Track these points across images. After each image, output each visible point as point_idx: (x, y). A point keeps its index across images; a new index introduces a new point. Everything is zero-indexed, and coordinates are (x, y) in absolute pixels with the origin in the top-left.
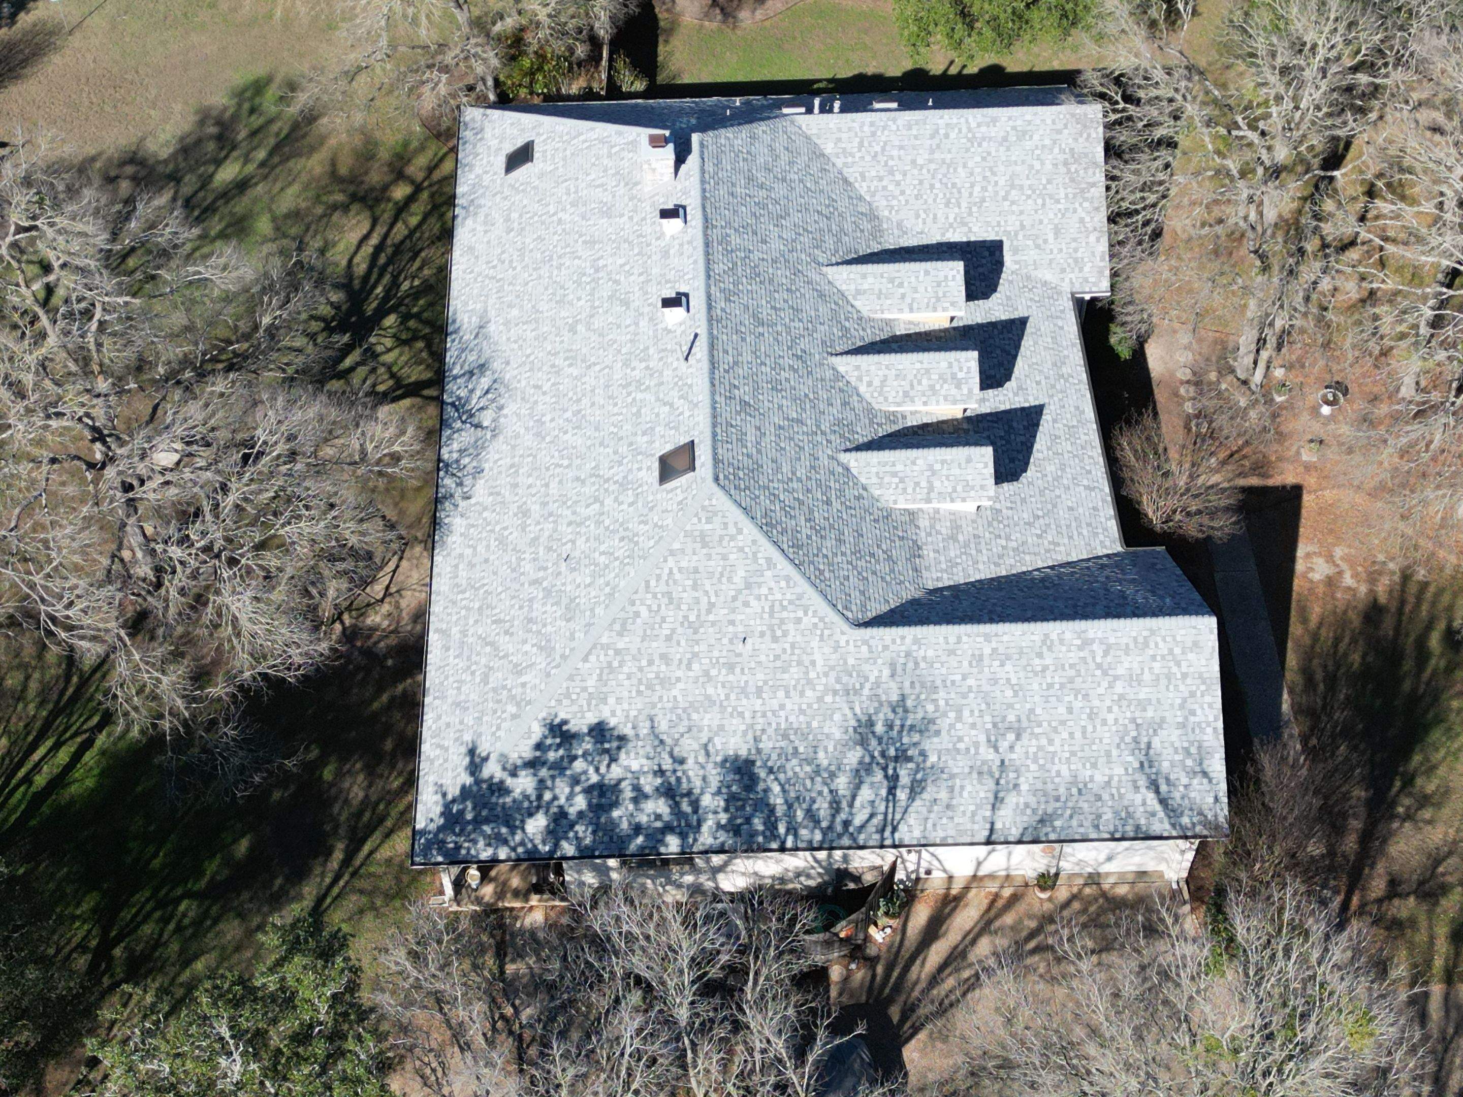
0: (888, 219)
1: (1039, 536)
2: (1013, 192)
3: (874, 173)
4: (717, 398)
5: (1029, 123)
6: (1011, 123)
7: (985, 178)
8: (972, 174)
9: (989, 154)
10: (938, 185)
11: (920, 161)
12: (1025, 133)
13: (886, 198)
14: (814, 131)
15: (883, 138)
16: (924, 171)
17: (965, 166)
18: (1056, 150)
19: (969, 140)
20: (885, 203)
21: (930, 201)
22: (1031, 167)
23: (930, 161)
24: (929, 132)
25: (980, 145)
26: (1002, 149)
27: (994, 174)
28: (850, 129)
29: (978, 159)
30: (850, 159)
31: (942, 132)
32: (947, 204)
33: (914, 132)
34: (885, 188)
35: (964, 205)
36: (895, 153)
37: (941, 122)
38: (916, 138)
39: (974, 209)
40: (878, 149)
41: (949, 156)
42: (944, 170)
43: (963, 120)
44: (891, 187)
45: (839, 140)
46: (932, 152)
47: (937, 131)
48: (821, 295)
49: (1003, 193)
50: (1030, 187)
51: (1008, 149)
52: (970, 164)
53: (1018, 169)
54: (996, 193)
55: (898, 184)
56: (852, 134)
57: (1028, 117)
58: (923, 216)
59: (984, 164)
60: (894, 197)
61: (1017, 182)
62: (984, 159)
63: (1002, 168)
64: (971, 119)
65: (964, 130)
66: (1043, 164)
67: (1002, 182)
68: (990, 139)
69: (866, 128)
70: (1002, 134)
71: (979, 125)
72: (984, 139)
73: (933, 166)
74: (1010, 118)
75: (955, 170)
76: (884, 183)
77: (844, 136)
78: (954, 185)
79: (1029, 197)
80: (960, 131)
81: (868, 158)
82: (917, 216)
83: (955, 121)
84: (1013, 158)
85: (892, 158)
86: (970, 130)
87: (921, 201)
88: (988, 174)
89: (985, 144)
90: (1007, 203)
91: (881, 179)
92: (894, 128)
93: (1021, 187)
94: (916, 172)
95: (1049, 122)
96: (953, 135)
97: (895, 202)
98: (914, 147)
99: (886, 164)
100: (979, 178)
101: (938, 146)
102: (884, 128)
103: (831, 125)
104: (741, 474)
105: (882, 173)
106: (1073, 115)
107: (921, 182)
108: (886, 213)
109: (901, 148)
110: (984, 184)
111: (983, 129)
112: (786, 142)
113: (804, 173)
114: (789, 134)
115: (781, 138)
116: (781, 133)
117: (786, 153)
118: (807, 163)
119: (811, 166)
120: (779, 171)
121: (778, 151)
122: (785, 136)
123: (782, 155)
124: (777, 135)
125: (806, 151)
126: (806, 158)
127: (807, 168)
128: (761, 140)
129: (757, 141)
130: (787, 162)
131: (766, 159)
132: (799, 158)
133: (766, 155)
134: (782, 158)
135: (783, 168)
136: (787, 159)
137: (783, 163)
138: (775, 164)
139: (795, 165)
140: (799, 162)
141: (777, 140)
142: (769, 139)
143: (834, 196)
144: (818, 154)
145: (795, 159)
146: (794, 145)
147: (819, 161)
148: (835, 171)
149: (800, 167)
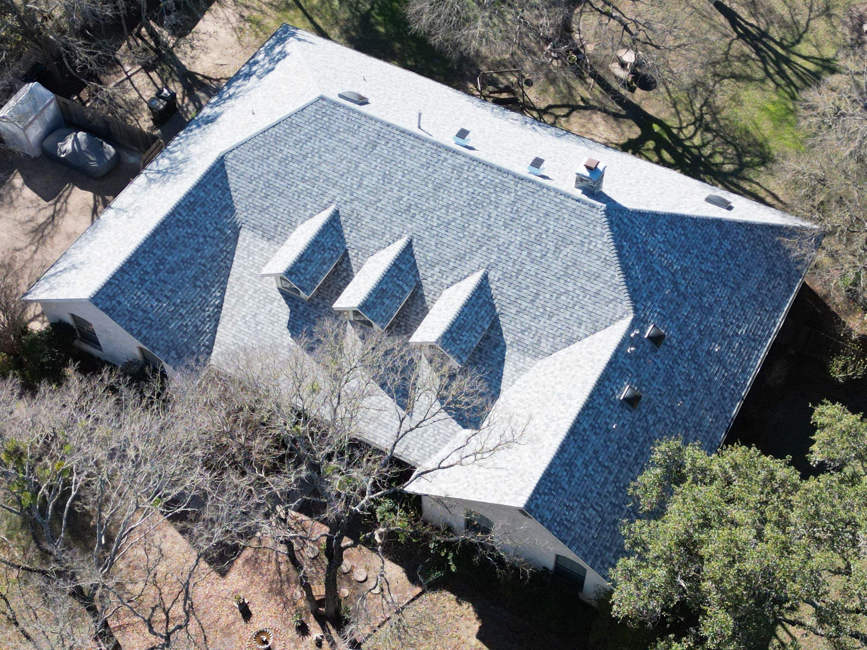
0: (534, 364)
1: (244, 317)
3: (567, 359)
4: (378, 124)
5: (540, 457)
6: (547, 445)
9: (536, 429)
10: (536, 396)
11: (558, 387)
12: (535, 453)
13: (548, 365)
14: (616, 327)
15: (586, 366)
16: (550, 389)
18: (511, 472)
19: (553, 417)
20: (545, 363)
21: (530, 390)
23: (554, 393)
24: (573, 394)
25: (545, 424)
26: (534, 437)
28: (604, 347)
29: (537, 422)
30: (585, 346)
31: (568, 402)
32: (520, 400)
33: (579, 385)
34: (555, 365)
35: (514, 410)
36: (573, 372)
37: (576, 402)
38: (574, 386)
39: (508, 416)
40: (581, 363)
41: (550, 405)
42: (543, 400)
43: (568, 415)
44: (552, 369)
45: (601, 341)
46: (559, 395)
47: (570, 399)
48: (461, 258)
52: (537, 417)
55: (552, 373)
56: (600, 348)
57: (544, 457)
58: (523, 385)
60: (545, 370)
62: (535, 425)
64: (566, 421)
65: (561, 415)
66: (508, 461)
68: (545, 431)
69: (599, 357)
70: (544, 439)
71: (558, 425)
72: (548, 427)
73: (550, 394)
74: (550, 445)
75: (539, 407)
76: (557, 365)
77: (602, 344)
78: (530, 405)
80: (562, 413)
81: (579, 356)
83: (571, 411)
85: (571, 370)
86: (559, 419)
87: (532, 385)
89: (544, 427)
91: (561, 363)
92: (589, 373)
94: (553, 383)
95: (533, 470)
96: (562, 408)
97: (542, 370)
98: (569, 384)
99: (568, 367)
101: (560, 398)
102: (592, 368)
103: (613, 337)
104: (326, 119)
105: (564, 364)
106: (527, 486)
107: (544, 386)
108: (538, 363)
109: (573, 376)
110: (519, 424)
111: (554, 427)
112: (605, 295)
113: (575, 299)
114: (613, 302)
115: (608, 292)
116: (614, 294)
117: (594, 290)
118: (586, 307)
119: (583, 311)
120: (575, 274)
121: (595, 282)
122: (611, 297)
123: (592, 285)
124: (612, 289)
125: (598, 313)
126: (591, 310)
127: (580, 305)
128: (604, 269)
129: (603, 264)
130: (584, 286)
131: (586, 266)
132: (590, 301)
133: (590, 268)
134: (588, 283)
135: (579, 280)
136: (588, 288)
137: (583, 281)
138: (582, 272)
139: (583, 294)
140: (586, 299)
141: (606, 286)
142: (606, 278)
143: (554, 319)
144: (596, 324)
145: (588, 296)
146: (603, 302)
147: (588, 321)
148: (581, 335)
149: (581, 298)
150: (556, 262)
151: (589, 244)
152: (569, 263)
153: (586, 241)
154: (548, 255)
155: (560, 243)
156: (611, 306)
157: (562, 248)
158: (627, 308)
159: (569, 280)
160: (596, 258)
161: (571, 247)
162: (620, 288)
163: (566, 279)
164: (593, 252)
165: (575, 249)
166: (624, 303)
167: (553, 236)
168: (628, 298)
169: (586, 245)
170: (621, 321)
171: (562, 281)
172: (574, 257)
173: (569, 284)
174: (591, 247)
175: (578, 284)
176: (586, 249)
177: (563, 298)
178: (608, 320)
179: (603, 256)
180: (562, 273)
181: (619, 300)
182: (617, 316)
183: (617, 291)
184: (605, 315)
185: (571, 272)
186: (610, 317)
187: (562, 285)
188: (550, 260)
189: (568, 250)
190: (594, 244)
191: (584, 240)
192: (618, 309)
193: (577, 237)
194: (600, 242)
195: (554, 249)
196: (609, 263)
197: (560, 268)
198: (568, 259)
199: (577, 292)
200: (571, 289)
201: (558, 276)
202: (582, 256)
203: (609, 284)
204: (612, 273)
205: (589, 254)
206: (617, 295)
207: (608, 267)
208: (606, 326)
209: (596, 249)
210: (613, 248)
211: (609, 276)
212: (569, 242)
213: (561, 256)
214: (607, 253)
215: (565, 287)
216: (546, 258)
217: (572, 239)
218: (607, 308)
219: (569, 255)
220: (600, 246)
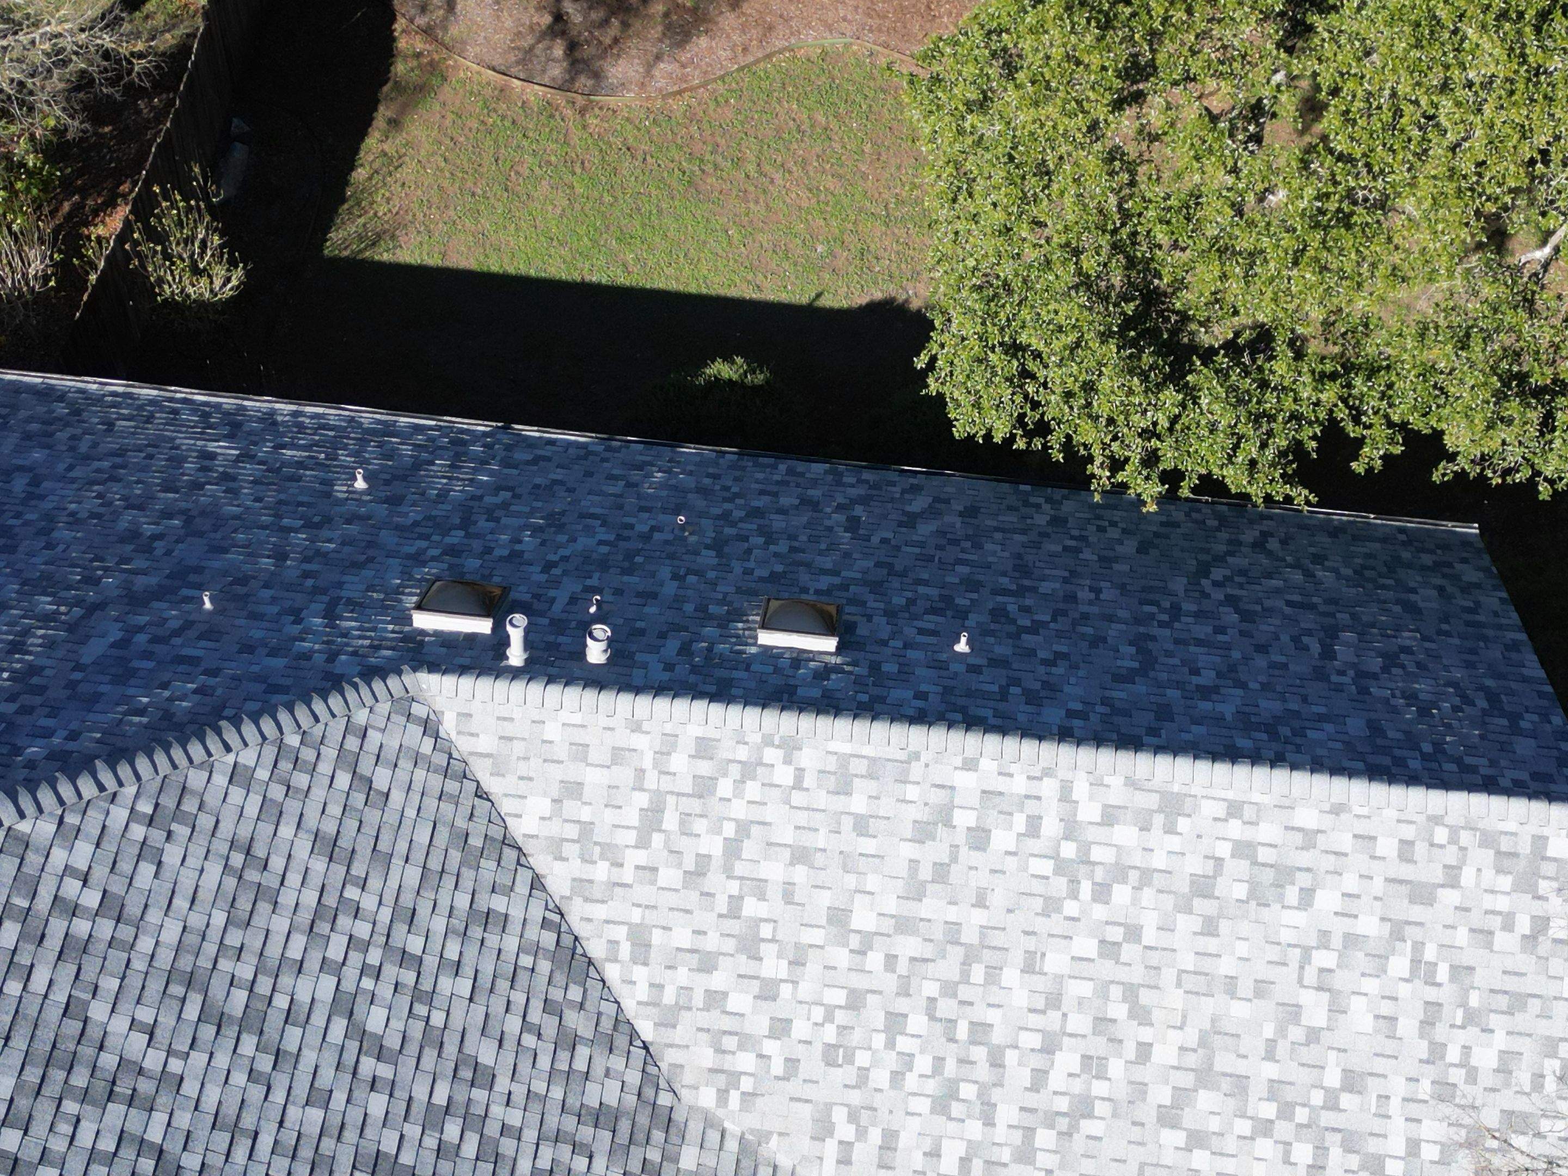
0: (709, 1121)
2: (1206, 1100)
3: (682, 937)
5: (1309, 838)
6: (1235, 829)
7: (1102, 1023)
8: (1054, 1001)
9: (1133, 933)
10: (917, 1022)
11: (863, 919)
12: (1284, 874)
13: (716, 1038)
14: (485, 743)
15: (739, 810)
16: (875, 960)
17: (1030, 966)
18: (1399, 965)
19: (1061, 867)
20: (705, 1057)
21: (880, 1077)
22: (1293, 1012)
23: (904, 925)
24: (914, 813)
25: (1102, 893)
26: (1186, 924)
27: (1141, 1015)
28: (618, 755)
29: (1087, 946)
30: (601, 871)
31: (964, 819)
32: (941, 1106)
33: (858, 803)
34: (715, 999)
35: (1006, 1114)
36: (774, 871)
37: (966, 782)
38: (862, 826)
39: (1045, 1138)
40: (713, 846)
41: (978, 917)
42: (949, 968)
43: (1049, 788)
44: (739, 1001)
45: (573, 789)
46: (916, 893)
47: (945, 816)
49: (1161, 1095)
50: (1274, 1089)
51: (1210, 928)
52: (1056, 962)
53: (1239, 1010)
54: (1140, 1089)
55: (768, 992)
56: (624, 775)
57: (1307, 817)
58: (845, 1131)
59: (1106, 969)
60: (746, 1041)
61: (1224, 1062)
62: (1109, 949)
63: (1175, 999)
64: (1081, 790)
65: (1051, 827)
66: (1337, 1009)
67: (1165, 1054)
68: (1146, 875)
69: (679, 762)
70: (1195, 865)
71: (1109, 817)
72: (1120, 872)
73: (908, 947)
74: (1234, 810)
75: (993, 973)
76: (718, 981)
77: (593, 778)
78: (980, 1030)
79: (1264, 1128)
80: (1034, 827)
81: (669, 876)
82: (823, 1129)
83: (1019, 785)
84: (1226, 966)
85: (759, 888)
86: (1071, 829)
87: (847, 1074)
88: (1119, 1010)
89: (1121, 894)
90: (1173, 1138)
91: (707, 964)
92: (784, 775)
93: (1241, 1083)
94: (841, 957)
95: (1387, 846)
96: (1002, 839)
97: (745, 1061)
98: (847, 862)
99: (734, 912)
100: (1079, 1022)
101: (941, 873)
102: (749, 770)
103: (552, 731)
105: (711, 942)
106: (1488, 840)
107: (855, 1001)
108: (707, 1098)
109: (800, 856)
110: (1098, 1046)
111: (1125, 834)
112: (335, 810)
113: (374, 958)
114: (365, 767)
115: (319, 794)
116: (325, 768)
117: (319, 865)
118: (407, 900)
119: (424, 910)
120: (245, 971)
121: (277, 863)
122: (343, 780)
123: (294, 879)
124: (301, 780)
125: (423, 837)
126: (413, 874)
127: (400, 929)
128: (206, 822)
129: (182, 831)
130: (305, 917)
131: (196, 920)
132: (375, 883)
133: (206, 895)
134: (287, 898)
135: (273, 951)
136: (310, 898)
137: (280, 924)
138: (234, 938)
139: (344, 921)
140: (369, 903)
141: (293, 807)
142: (252, 810)
143: (486, 1054)
144: (476, 841)
145: (352, 893)
146: (372, 816)
147: (467, 882)
148: (537, 912)
149: (362, 930)
150: (190, 1088)
151: (74, 910)
152: (192, 1012)
153: (57, 927)
154: (155, 1135)
155: (80, 1079)
156: (381, 779)
157: (108, 1061)
158: (384, 707)
159: (281, 1002)
160: (147, 869)
161: (98, 1011)
162: (293, 740)
163: (275, 1019)
164: (117, 887)
165: (110, 984)
166: (361, 717)
167: (39, 1128)
168: (335, 701)
169: (82, 927)
170: (449, 726)
171: (294, 1033)
172: (155, 986)
173: (304, 997)
174: (91, 899)
175: (295, 952)
176: (105, 928)
177: (375, 1020)
178: (452, 786)
179: (138, 831)
180: (249, 1044)
181: (352, 743)
182: (427, 746)
183: (308, 754)
184: (431, 803)
185: (240, 997)
186: (435, 781)
187: (314, 1038)
188: (183, 1120)
189: (119, 1024)
190: (72, 887)
191: (54, 942)
192: (393, 743)
193: (39, 981)
194: (59, 856)
195: (116, 1110)
196: (169, 802)
197: (222, 1060)
198: (167, 1020)
199: (336, 951)
200: (327, 984)
201: (265, 1063)
202: (145, 944)
203: (277, 792)
204: (220, 780)
205: (133, 910)
206: (330, 753)
207: (190, 806)
208: (480, 794)
209: (100, 873)
210: (87, 787)
211: (236, 794)
212: (73, 1027)
213: (154, 1061)
214: (119, 814)
215: (319, 1019)
216: (174, 1146)
217: (53, 1013)
218: (397, 797)
219: (145, 1015)
220: (82, 853)
